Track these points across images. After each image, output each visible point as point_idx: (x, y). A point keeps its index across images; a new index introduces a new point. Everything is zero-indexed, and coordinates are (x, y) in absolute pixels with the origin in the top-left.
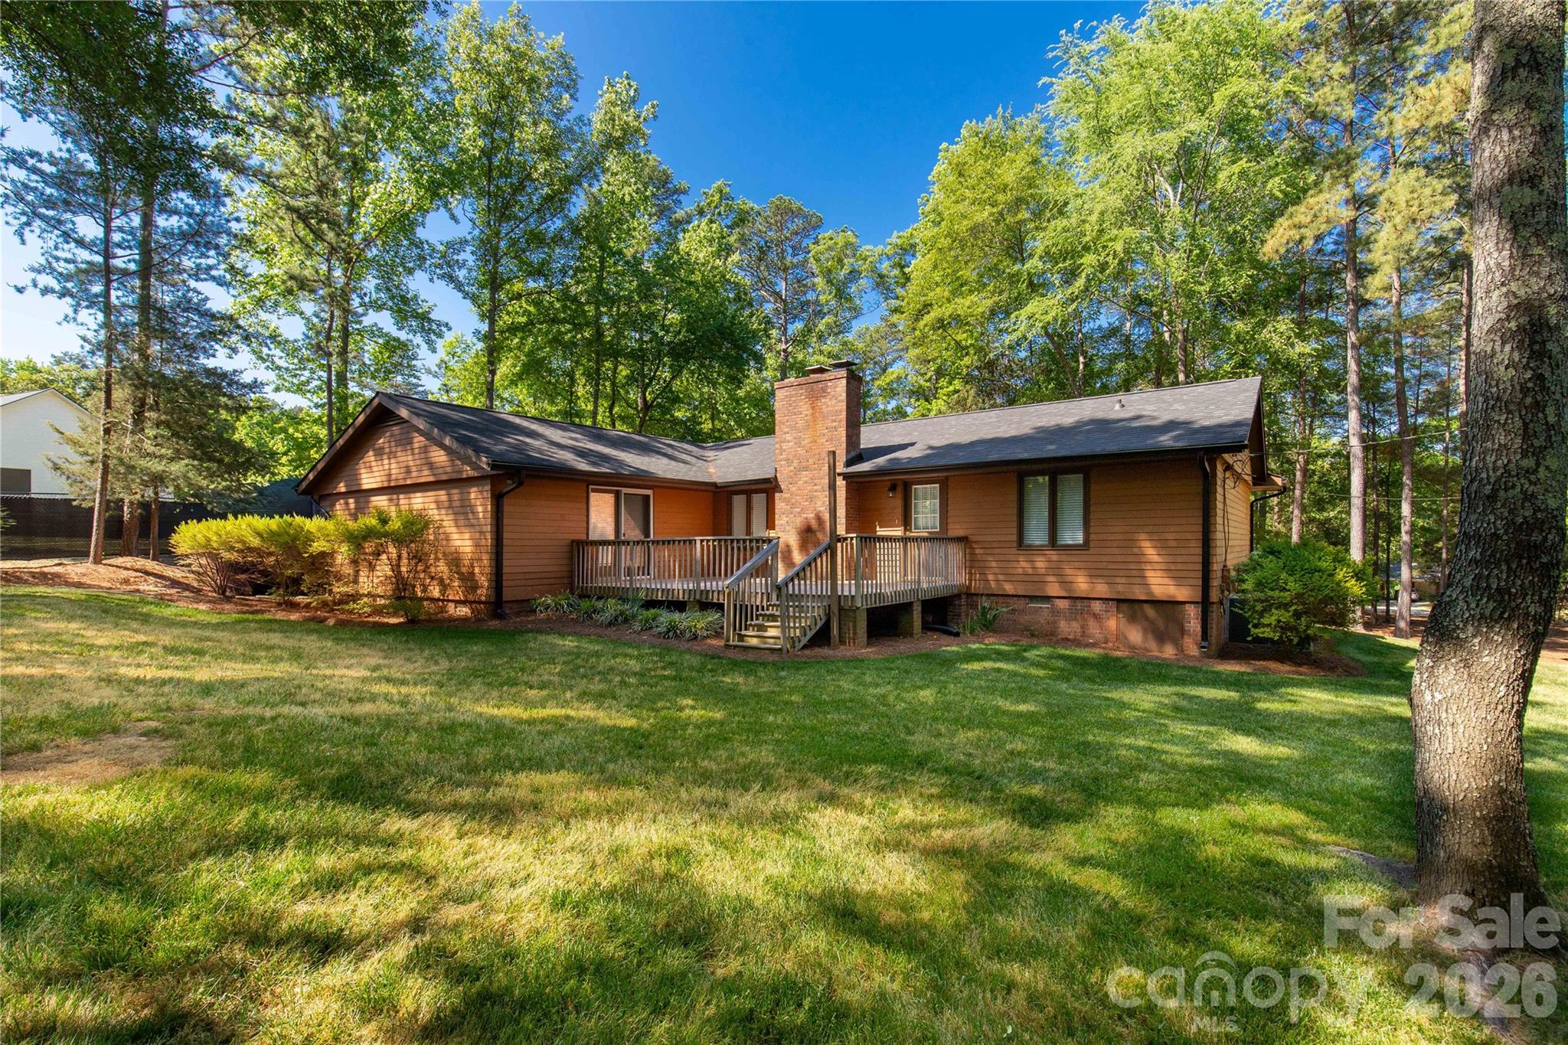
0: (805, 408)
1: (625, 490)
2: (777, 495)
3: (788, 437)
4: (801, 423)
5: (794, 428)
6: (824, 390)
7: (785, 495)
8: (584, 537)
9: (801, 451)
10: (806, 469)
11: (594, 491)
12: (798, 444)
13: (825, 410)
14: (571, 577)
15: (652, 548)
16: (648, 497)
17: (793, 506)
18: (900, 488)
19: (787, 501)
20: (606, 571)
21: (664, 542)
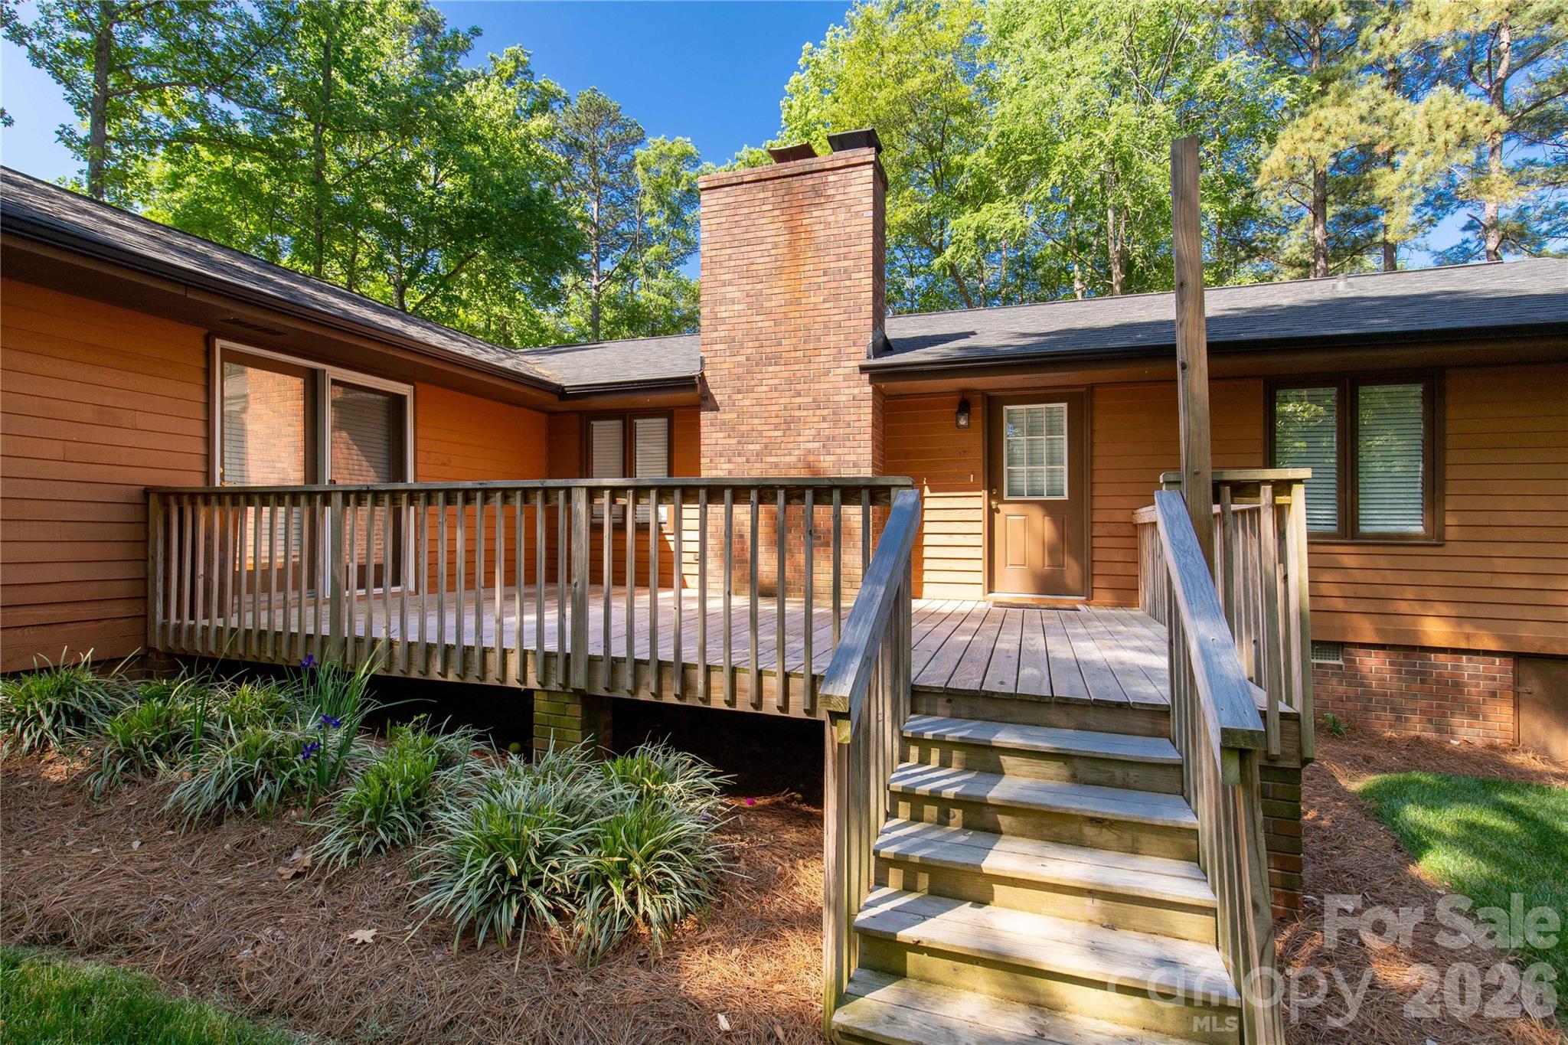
0: (771, 230)
1: (333, 372)
2: (705, 417)
3: (732, 292)
4: (762, 263)
5: (748, 273)
6: (817, 191)
7: (725, 416)
8: (196, 482)
9: (764, 323)
10: (775, 359)
11: (229, 356)
12: (755, 303)
13: (820, 232)
14: (144, 598)
15: (409, 516)
16: (398, 401)
17: (743, 438)
18: (978, 410)
19: (730, 429)
20: (262, 580)
21: (449, 496)
